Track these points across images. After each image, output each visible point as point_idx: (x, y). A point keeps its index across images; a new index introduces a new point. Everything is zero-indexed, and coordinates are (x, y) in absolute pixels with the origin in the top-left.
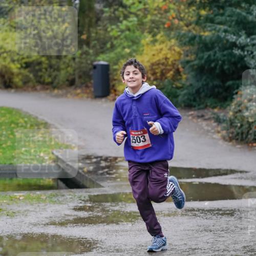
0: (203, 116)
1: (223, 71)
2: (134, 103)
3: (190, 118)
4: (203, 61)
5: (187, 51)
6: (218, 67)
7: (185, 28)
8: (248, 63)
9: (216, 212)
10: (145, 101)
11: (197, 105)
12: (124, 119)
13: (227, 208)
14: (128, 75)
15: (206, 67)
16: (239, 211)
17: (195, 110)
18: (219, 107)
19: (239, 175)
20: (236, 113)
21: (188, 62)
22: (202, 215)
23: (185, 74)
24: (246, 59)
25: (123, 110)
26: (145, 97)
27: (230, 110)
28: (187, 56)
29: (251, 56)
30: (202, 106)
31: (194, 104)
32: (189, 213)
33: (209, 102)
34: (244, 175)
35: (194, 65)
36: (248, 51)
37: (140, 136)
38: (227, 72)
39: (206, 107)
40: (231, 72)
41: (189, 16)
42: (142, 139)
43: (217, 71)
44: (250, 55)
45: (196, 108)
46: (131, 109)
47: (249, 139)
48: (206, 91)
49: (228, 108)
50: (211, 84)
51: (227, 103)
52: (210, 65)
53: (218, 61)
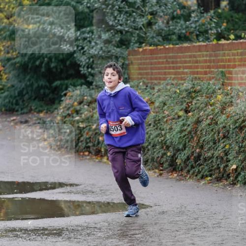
0: (26, 122)
1: (49, 69)
2: (112, 99)
3: (12, 124)
4: (26, 59)
5: (8, 47)
6: (43, 65)
7: (5, 20)
8: (79, 60)
9: (42, 232)
10: (121, 97)
11: (20, 109)
12: (104, 111)
13: (54, 227)
14: (107, 75)
15: (30, 65)
16: (67, 230)
17: (17, 115)
18: (45, 111)
19: (69, 189)
20: (65, 117)
21: (9, 60)
22: (24, 236)
23: (6, 74)
24: (75, 55)
25: (103, 104)
26: (120, 94)
27: (58, 114)
28: (8, 53)
29: (82, 51)
30: (25, 110)
31: (17, 107)
32: (10, 234)
33: (34, 105)
34: (73, 189)
35: (15, 63)
36: (78, 46)
37: (117, 126)
38: (54, 70)
39: (30, 111)
40: (59, 70)
41: (9, 6)
42: (119, 128)
43: (43, 70)
44: (80, 50)
45: (19, 113)
46: (109, 104)
47: (80, 147)
48: (30, 93)
49: (56, 112)
50: (36, 85)
51: (55, 107)
52: (35, 62)
53: (44, 58)
